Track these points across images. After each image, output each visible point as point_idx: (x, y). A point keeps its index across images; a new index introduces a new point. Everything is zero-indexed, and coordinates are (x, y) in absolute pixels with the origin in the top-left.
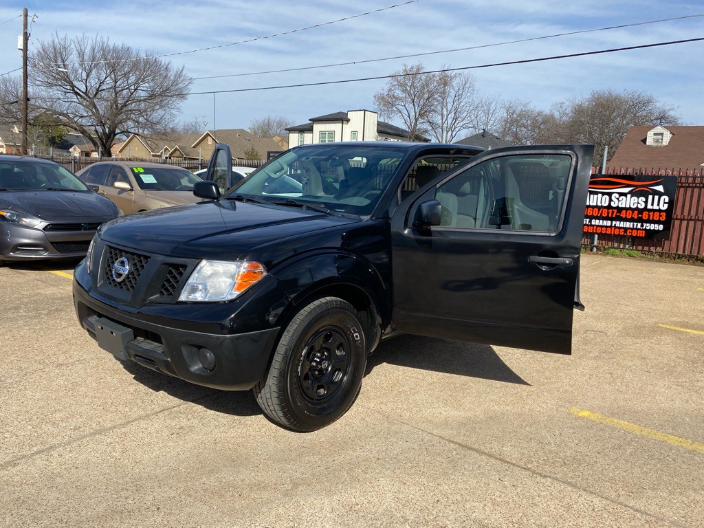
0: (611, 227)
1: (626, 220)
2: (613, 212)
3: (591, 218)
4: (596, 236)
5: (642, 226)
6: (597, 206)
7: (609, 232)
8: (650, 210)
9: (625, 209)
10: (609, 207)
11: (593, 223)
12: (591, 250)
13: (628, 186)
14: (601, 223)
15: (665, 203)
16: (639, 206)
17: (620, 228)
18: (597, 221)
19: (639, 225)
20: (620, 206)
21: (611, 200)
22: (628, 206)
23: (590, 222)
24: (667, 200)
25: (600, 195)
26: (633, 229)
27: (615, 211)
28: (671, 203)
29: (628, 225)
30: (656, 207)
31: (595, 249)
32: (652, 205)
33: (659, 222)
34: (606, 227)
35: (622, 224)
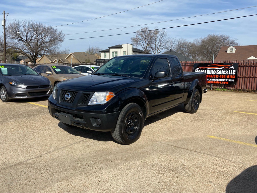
0: (217, 81)
1: (222, 78)
2: (217, 76)
3: (210, 78)
4: (212, 84)
5: (227, 80)
6: (212, 74)
7: (216, 83)
8: (230, 75)
9: (221, 75)
10: (216, 74)
11: (211, 80)
12: (211, 89)
13: (222, 67)
14: (213, 80)
15: (234, 72)
16: (226, 74)
17: (220, 81)
18: (212, 79)
19: (226, 80)
20: (219, 74)
21: (216, 72)
22: (222, 74)
23: (210, 80)
24: (235, 71)
25: (213, 70)
26: (224, 81)
27: (218, 76)
28: (236, 72)
29: (222, 80)
30: (231, 74)
31: (212, 89)
32: (230, 73)
33: (233, 79)
34: (215, 81)
35: (220, 80)
